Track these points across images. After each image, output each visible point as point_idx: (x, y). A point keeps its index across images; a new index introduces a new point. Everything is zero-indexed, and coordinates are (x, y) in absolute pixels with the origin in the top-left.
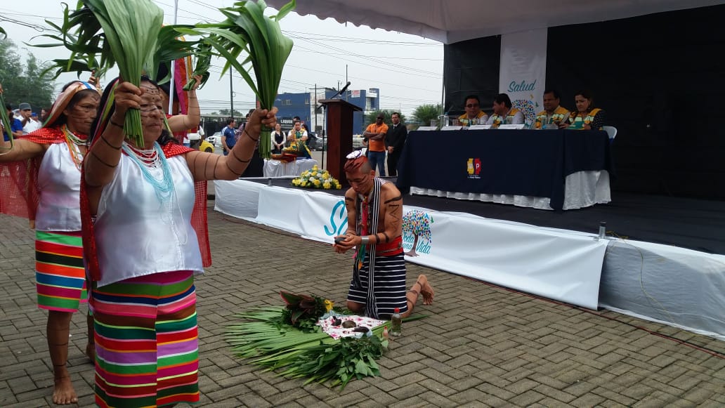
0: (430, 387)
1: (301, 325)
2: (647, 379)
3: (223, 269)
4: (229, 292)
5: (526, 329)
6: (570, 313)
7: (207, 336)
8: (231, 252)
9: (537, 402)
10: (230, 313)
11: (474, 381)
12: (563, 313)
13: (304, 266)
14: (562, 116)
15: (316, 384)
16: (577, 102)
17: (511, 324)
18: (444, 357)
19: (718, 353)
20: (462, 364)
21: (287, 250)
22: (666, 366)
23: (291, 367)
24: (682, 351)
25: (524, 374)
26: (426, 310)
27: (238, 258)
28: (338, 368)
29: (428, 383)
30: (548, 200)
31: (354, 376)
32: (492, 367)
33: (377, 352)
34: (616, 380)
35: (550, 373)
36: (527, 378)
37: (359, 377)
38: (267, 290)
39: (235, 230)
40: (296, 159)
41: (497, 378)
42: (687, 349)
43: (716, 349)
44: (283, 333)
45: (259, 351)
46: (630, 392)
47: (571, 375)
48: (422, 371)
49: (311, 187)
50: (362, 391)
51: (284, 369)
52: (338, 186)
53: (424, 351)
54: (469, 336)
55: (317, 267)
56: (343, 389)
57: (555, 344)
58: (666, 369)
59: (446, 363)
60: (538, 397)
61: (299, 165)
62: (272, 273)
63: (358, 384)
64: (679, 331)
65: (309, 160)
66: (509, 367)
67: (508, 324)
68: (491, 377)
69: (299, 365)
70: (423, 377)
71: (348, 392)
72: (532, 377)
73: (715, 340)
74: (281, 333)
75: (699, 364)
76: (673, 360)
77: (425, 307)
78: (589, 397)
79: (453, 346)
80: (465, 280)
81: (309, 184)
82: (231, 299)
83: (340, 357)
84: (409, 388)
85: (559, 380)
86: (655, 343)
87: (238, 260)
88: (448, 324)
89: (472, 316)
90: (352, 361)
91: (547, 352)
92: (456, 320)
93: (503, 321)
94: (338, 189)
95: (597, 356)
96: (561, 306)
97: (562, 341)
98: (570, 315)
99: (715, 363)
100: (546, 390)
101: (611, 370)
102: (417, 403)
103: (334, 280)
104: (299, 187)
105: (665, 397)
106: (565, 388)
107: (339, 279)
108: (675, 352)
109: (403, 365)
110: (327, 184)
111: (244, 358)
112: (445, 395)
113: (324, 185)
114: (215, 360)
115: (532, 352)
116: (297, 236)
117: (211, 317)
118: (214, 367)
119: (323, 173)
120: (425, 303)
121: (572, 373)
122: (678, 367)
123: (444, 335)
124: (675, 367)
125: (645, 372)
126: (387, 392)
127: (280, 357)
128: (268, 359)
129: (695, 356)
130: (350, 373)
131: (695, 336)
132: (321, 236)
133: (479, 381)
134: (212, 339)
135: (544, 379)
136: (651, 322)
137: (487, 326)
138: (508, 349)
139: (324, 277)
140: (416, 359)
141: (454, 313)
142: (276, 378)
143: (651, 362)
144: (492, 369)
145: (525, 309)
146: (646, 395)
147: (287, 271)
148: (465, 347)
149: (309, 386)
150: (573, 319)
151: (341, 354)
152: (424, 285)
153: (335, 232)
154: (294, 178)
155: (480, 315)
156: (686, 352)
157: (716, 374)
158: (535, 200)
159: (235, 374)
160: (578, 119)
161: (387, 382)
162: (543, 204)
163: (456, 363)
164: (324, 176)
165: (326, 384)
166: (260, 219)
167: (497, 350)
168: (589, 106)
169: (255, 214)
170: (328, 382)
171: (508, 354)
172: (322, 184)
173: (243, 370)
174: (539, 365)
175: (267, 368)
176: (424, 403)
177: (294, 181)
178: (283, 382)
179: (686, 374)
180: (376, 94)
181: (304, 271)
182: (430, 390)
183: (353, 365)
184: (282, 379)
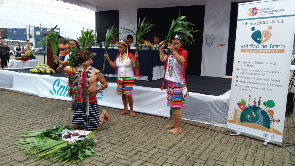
0: (119, 157)
1: (53, 137)
2: (195, 142)
3: (3, 113)
4: (10, 124)
5: (147, 128)
6: (161, 120)
7: (6, 147)
8: (4, 105)
9: (161, 157)
10: (15, 135)
11: (135, 152)
12: (159, 120)
13: (44, 110)
14: (147, 44)
15: (69, 163)
16: (155, 39)
17: (142, 126)
18: (120, 144)
19: (213, 130)
20: (128, 145)
21: (32, 102)
22: (199, 137)
23: (55, 157)
24: (202, 130)
25: (153, 146)
26: (107, 124)
27: (10, 108)
28: (78, 155)
29: (117, 155)
30: (147, 77)
31: (86, 157)
32: (140, 145)
33: (92, 145)
34: (185, 144)
35: (162, 144)
36: (154, 147)
37: (88, 157)
38: (30, 122)
39: (3, 94)
40: (29, 60)
41: (143, 149)
42: (203, 130)
43: (212, 129)
44: (45, 141)
45: (36, 151)
46: (191, 148)
47: (170, 144)
48: (114, 151)
49: (41, 73)
50: (91, 163)
51: (51, 158)
52: (54, 72)
53: (112, 142)
54: (127, 133)
55: (51, 110)
56: (82, 163)
57: (160, 132)
58: (199, 138)
59: (122, 145)
60: (161, 154)
61: (30, 62)
62: (29, 114)
63: (88, 160)
64: (199, 123)
65: (35, 60)
66: (146, 144)
67: (141, 126)
68: (141, 149)
69: (58, 155)
70: (115, 153)
71: (85, 164)
72: (156, 147)
73: (211, 125)
74: (45, 142)
75: (209, 135)
76: (201, 134)
77: (106, 123)
78: (178, 152)
79: (122, 138)
80: (119, 110)
81: (39, 71)
82: (13, 128)
83: (78, 150)
84: (110, 158)
85: (166, 147)
86: (193, 129)
87: (9, 108)
88: (118, 129)
89: (126, 125)
90: (84, 150)
91: (158, 136)
92: (120, 127)
93: (138, 125)
94: (54, 74)
95: (176, 136)
96: (157, 117)
97: (162, 131)
98: (161, 121)
99: (214, 134)
100: (163, 151)
101: (182, 140)
102: (116, 164)
103: (61, 115)
104: (34, 73)
105: (203, 148)
106: (169, 149)
107: (63, 114)
108: (201, 131)
109: (104, 149)
110: (48, 71)
111: (30, 155)
112: (126, 159)
113: (47, 71)
114: (14, 158)
115: (153, 137)
116: (36, 96)
117: (6, 137)
118: (15, 161)
119: (46, 66)
120: (106, 122)
121: (169, 143)
122: (203, 137)
123: (117, 134)
124: (202, 137)
125: (193, 140)
126: (102, 162)
127: (48, 153)
128: (42, 154)
129: (207, 132)
130: (83, 156)
131: (205, 125)
132: (48, 95)
133: (137, 151)
134: (10, 148)
135: (161, 147)
136: (189, 121)
137: (133, 129)
138: (144, 137)
139: (55, 114)
140: (109, 146)
141: (119, 124)
142: (49, 162)
143: (194, 136)
144: (140, 146)
145: (145, 120)
146: (197, 149)
147: (36, 112)
148: (127, 138)
149: (66, 164)
150: (163, 122)
151: (79, 148)
152: (106, 114)
153: (55, 93)
154: (31, 69)
155: (129, 124)
156: (204, 131)
157: (215, 138)
158: (142, 77)
159: (28, 163)
160: (155, 46)
161: (100, 158)
162: (145, 78)
163: (126, 145)
164: (46, 67)
165: (74, 162)
166: (14, 88)
167: (140, 138)
168: (159, 41)
169: (12, 86)
170: (74, 161)
171: (145, 138)
172: (46, 71)
173: (31, 161)
174: (157, 142)
175: (43, 158)
176: (118, 164)
177: (31, 70)
178: (52, 164)
179: (207, 139)
180: (59, 30)
181: (46, 112)
182: (119, 158)
183: (84, 152)
184: (51, 163)
